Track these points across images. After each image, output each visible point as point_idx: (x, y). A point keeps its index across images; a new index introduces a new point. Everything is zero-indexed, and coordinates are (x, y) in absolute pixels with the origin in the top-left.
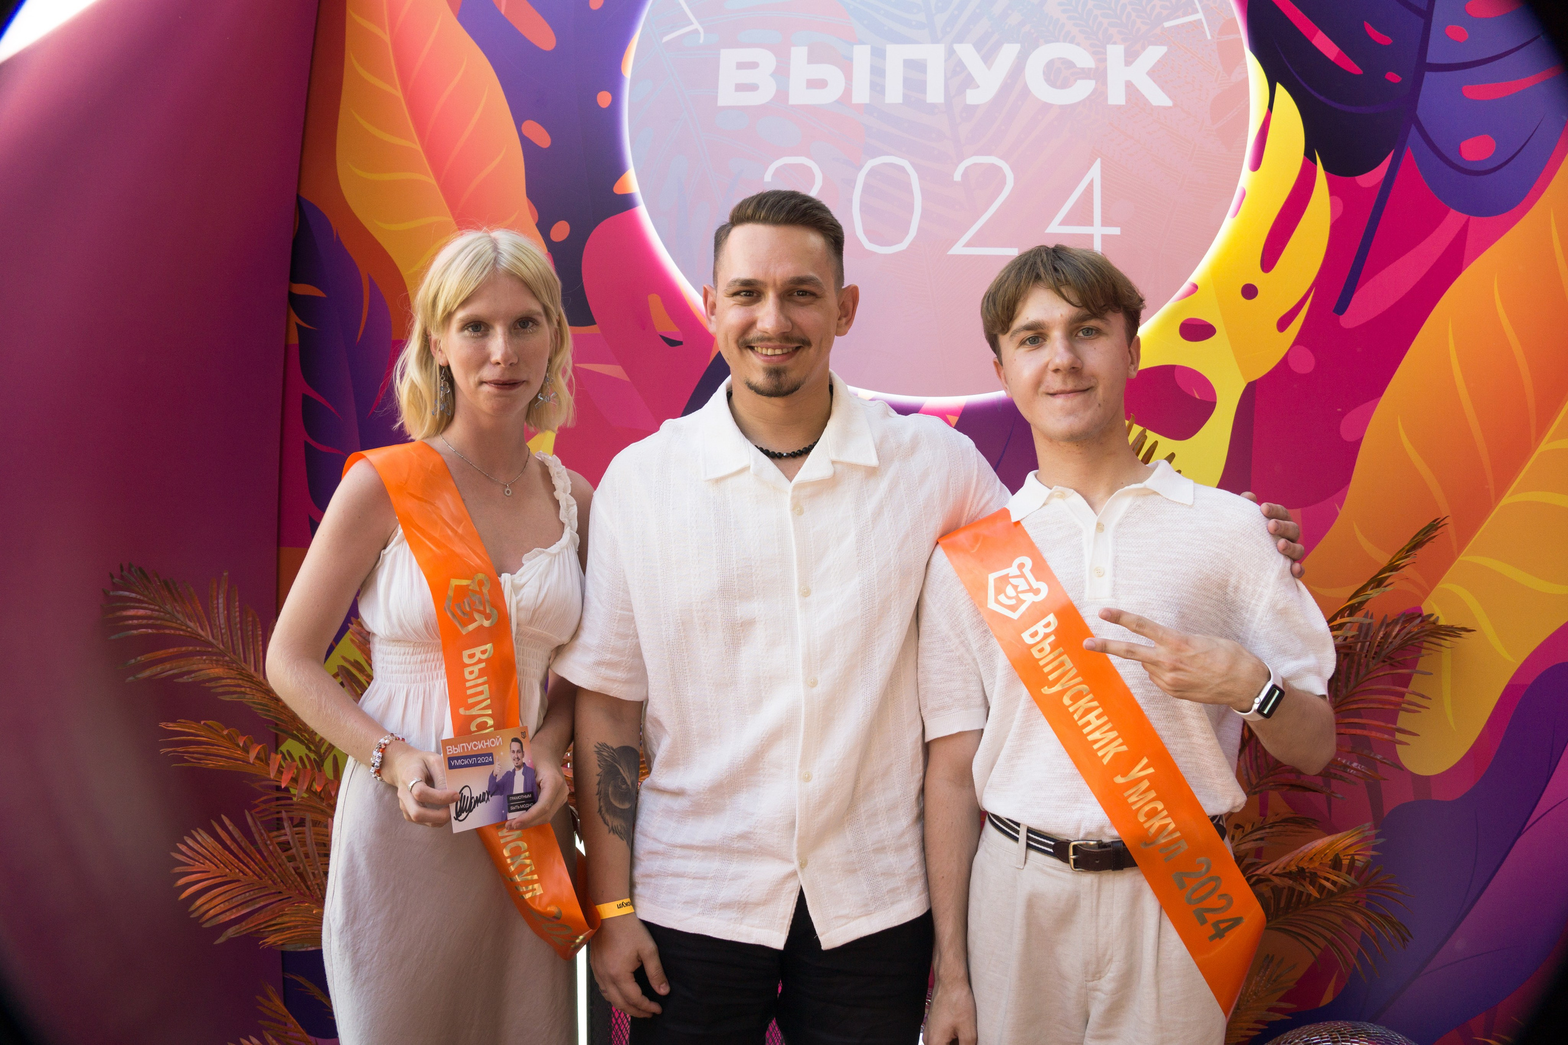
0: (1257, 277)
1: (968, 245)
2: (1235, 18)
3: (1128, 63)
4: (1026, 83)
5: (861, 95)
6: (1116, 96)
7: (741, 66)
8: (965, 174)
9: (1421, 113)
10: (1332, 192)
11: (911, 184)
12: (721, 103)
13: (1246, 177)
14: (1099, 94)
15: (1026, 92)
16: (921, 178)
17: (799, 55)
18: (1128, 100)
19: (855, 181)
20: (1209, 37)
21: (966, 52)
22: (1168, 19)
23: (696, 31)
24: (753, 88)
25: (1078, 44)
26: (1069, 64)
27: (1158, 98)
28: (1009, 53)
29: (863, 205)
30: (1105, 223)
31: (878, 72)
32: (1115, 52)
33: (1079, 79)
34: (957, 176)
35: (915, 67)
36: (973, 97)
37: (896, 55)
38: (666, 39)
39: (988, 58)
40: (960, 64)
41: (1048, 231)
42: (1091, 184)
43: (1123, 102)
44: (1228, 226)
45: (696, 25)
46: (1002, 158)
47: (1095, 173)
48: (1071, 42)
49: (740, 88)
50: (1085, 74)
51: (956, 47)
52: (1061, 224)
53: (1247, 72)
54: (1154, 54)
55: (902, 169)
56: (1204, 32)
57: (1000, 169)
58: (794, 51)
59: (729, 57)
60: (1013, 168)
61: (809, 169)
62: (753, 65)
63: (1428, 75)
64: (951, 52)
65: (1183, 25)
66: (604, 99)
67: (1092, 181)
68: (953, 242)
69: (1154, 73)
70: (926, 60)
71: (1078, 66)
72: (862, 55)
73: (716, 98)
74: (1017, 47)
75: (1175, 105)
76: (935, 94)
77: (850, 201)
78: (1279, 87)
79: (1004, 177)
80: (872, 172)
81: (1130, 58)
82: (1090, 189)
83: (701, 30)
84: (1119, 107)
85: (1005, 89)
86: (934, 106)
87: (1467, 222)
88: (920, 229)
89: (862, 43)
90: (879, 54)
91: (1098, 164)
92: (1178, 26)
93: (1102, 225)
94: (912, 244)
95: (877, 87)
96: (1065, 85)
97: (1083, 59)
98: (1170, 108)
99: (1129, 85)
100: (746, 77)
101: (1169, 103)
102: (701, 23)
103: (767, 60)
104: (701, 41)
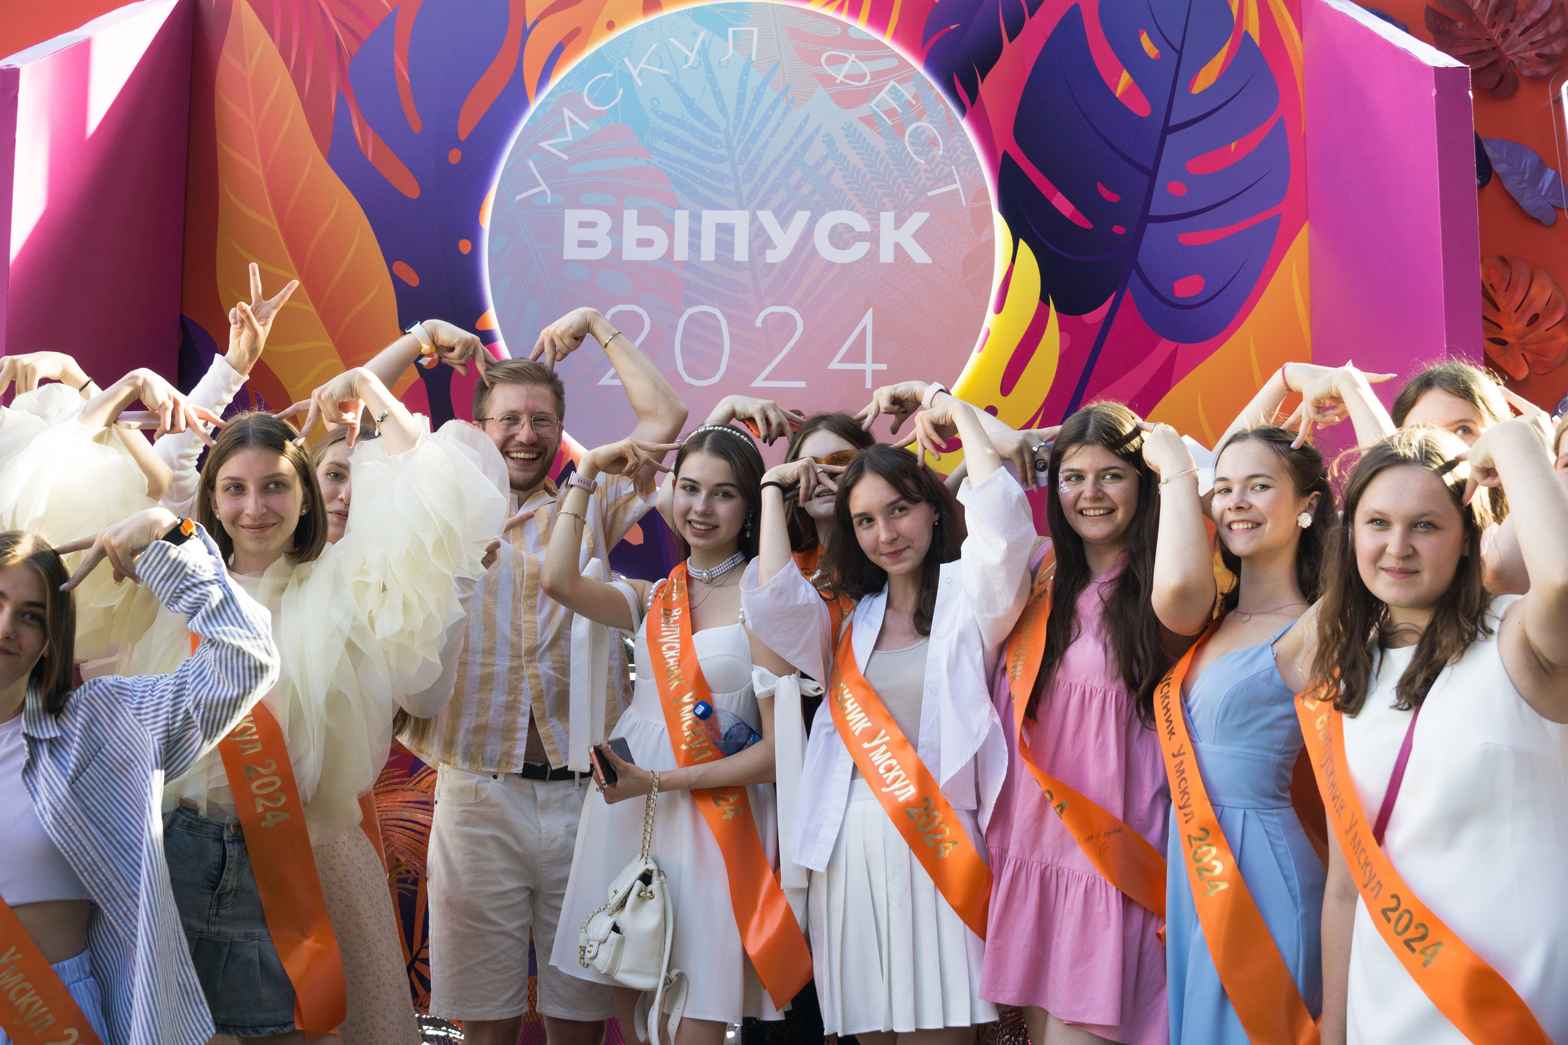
0: (998, 400)
1: (767, 379)
2: (986, 188)
3: (897, 228)
4: (814, 246)
5: (681, 253)
6: (887, 256)
7: (582, 225)
8: (764, 321)
9: (1141, 259)
10: (1062, 328)
11: (721, 329)
12: (566, 257)
13: (990, 319)
14: (873, 255)
15: (814, 252)
16: (729, 324)
17: (630, 216)
18: (896, 258)
19: (676, 326)
20: (964, 204)
21: (767, 218)
22: (931, 189)
23: (544, 192)
24: (592, 244)
25: (857, 212)
26: (849, 228)
27: (920, 256)
28: (801, 218)
29: (682, 345)
30: (874, 361)
31: (695, 234)
32: (887, 218)
33: (858, 241)
34: (758, 323)
35: (725, 231)
36: (773, 257)
37: (710, 219)
38: (518, 198)
39: (784, 223)
40: (762, 228)
41: (829, 367)
42: (864, 329)
43: (892, 261)
44: (975, 359)
45: (544, 187)
46: (793, 308)
47: (868, 319)
48: (852, 208)
49: (582, 244)
50: (862, 237)
51: (759, 213)
52: (841, 361)
53: (993, 233)
54: (919, 219)
55: (714, 316)
56: (960, 200)
57: (792, 317)
58: (626, 212)
59: (572, 217)
60: (802, 316)
61: (640, 315)
62: (592, 225)
63: (1150, 226)
64: (754, 218)
65: (943, 194)
66: (465, 246)
67: (865, 326)
68: (754, 377)
69: (918, 236)
70: (734, 224)
71: (857, 230)
72: (682, 219)
73: (562, 252)
74: (807, 214)
75: (934, 262)
76: (741, 254)
77: (673, 343)
78: (1022, 242)
79: (796, 323)
80: (690, 319)
81: (899, 223)
82: (864, 331)
83: (548, 192)
84: (889, 265)
85: (798, 249)
86: (739, 264)
87: (1177, 347)
88: (729, 366)
89: (681, 208)
90: (696, 218)
91: (871, 310)
92: (939, 194)
93: (873, 363)
94: (722, 378)
95: (695, 247)
96: (845, 246)
97: (861, 224)
98: (929, 264)
99: (898, 247)
100: (587, 234)
101: (929, 260)
102: (548, 185)
103: (604, 220)
104: (549, 201)
